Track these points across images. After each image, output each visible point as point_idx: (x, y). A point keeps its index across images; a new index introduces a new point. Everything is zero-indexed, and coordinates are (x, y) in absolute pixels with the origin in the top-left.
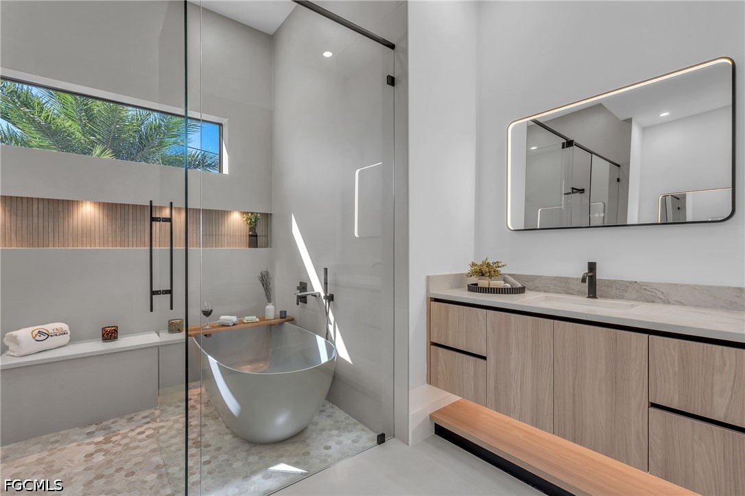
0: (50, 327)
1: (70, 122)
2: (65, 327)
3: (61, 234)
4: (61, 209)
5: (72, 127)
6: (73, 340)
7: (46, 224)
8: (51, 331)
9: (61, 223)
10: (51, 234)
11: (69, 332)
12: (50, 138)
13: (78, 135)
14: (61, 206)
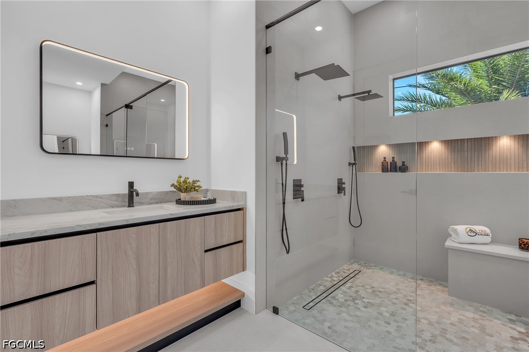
0: (478, 228)
1: (481, 80)
2: (488, 231)
3: (483, 163)
4: (483, 144)
5: (483, 84)
6: (494, 241)
7: (473, 156)
8: (478, 231)
9: (483, 155)
10: (476, 163)
11: (490, 234)
12: (467, 97)
13: (486, 87)
14: (483, 142)
